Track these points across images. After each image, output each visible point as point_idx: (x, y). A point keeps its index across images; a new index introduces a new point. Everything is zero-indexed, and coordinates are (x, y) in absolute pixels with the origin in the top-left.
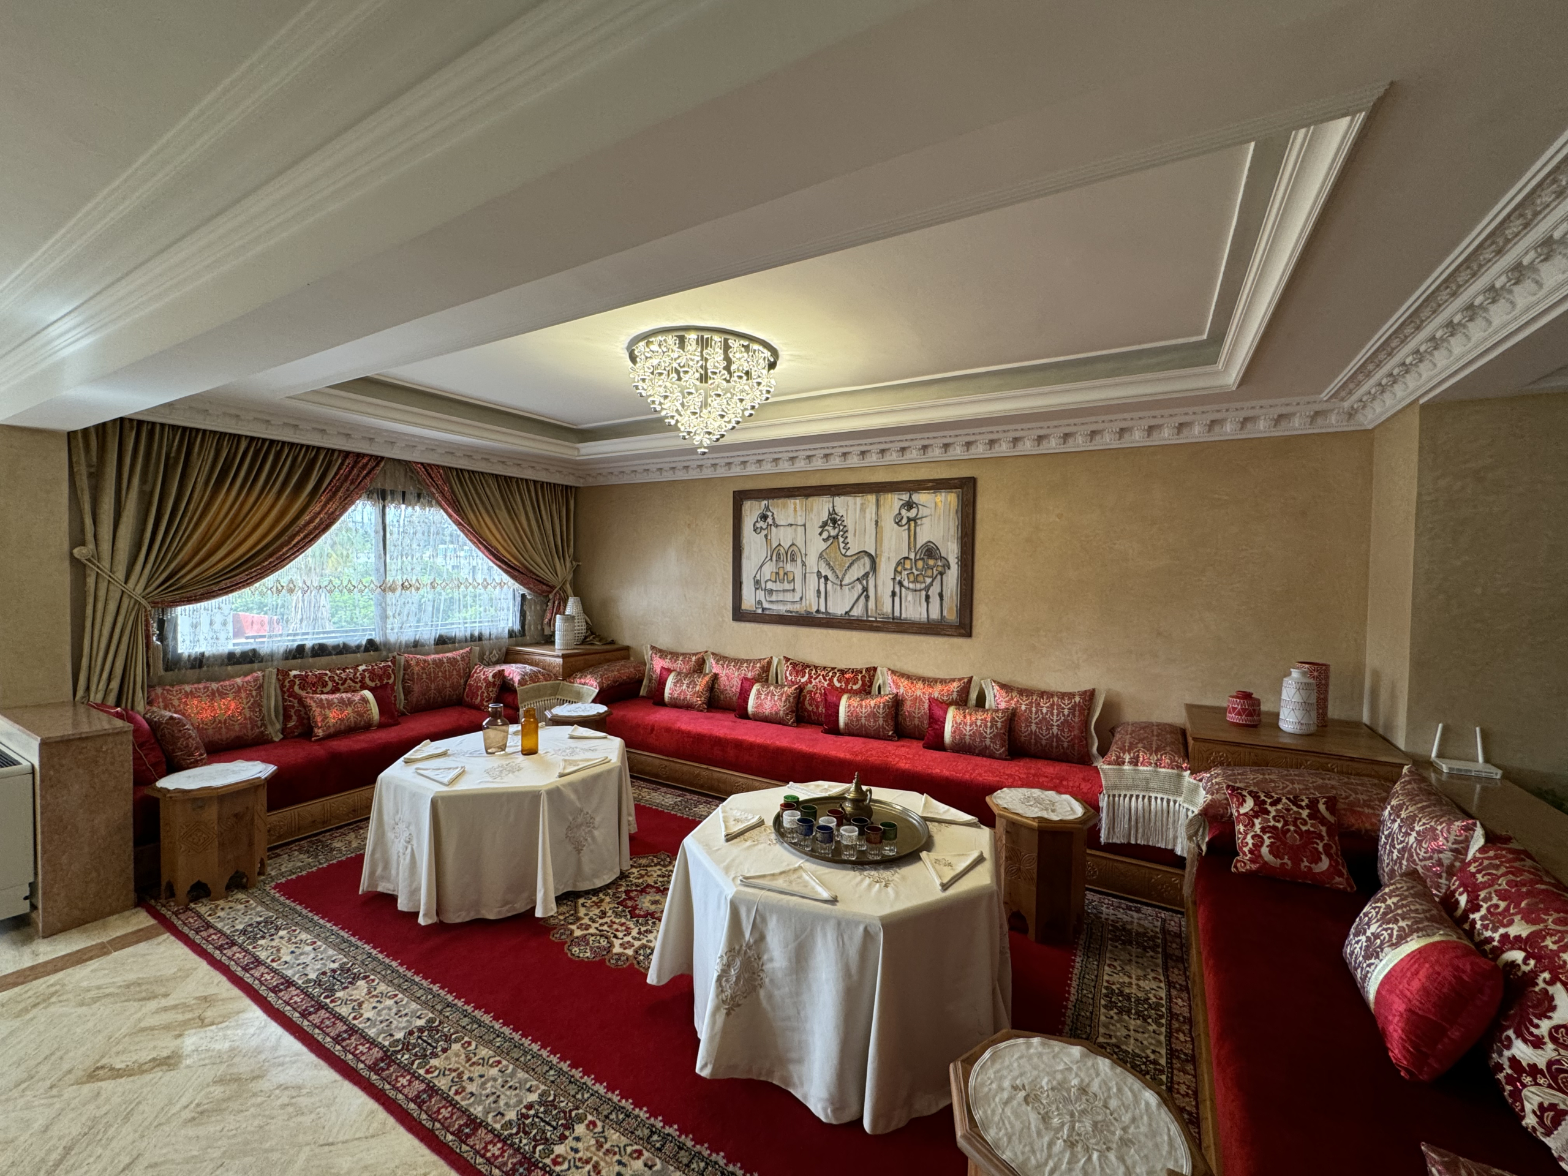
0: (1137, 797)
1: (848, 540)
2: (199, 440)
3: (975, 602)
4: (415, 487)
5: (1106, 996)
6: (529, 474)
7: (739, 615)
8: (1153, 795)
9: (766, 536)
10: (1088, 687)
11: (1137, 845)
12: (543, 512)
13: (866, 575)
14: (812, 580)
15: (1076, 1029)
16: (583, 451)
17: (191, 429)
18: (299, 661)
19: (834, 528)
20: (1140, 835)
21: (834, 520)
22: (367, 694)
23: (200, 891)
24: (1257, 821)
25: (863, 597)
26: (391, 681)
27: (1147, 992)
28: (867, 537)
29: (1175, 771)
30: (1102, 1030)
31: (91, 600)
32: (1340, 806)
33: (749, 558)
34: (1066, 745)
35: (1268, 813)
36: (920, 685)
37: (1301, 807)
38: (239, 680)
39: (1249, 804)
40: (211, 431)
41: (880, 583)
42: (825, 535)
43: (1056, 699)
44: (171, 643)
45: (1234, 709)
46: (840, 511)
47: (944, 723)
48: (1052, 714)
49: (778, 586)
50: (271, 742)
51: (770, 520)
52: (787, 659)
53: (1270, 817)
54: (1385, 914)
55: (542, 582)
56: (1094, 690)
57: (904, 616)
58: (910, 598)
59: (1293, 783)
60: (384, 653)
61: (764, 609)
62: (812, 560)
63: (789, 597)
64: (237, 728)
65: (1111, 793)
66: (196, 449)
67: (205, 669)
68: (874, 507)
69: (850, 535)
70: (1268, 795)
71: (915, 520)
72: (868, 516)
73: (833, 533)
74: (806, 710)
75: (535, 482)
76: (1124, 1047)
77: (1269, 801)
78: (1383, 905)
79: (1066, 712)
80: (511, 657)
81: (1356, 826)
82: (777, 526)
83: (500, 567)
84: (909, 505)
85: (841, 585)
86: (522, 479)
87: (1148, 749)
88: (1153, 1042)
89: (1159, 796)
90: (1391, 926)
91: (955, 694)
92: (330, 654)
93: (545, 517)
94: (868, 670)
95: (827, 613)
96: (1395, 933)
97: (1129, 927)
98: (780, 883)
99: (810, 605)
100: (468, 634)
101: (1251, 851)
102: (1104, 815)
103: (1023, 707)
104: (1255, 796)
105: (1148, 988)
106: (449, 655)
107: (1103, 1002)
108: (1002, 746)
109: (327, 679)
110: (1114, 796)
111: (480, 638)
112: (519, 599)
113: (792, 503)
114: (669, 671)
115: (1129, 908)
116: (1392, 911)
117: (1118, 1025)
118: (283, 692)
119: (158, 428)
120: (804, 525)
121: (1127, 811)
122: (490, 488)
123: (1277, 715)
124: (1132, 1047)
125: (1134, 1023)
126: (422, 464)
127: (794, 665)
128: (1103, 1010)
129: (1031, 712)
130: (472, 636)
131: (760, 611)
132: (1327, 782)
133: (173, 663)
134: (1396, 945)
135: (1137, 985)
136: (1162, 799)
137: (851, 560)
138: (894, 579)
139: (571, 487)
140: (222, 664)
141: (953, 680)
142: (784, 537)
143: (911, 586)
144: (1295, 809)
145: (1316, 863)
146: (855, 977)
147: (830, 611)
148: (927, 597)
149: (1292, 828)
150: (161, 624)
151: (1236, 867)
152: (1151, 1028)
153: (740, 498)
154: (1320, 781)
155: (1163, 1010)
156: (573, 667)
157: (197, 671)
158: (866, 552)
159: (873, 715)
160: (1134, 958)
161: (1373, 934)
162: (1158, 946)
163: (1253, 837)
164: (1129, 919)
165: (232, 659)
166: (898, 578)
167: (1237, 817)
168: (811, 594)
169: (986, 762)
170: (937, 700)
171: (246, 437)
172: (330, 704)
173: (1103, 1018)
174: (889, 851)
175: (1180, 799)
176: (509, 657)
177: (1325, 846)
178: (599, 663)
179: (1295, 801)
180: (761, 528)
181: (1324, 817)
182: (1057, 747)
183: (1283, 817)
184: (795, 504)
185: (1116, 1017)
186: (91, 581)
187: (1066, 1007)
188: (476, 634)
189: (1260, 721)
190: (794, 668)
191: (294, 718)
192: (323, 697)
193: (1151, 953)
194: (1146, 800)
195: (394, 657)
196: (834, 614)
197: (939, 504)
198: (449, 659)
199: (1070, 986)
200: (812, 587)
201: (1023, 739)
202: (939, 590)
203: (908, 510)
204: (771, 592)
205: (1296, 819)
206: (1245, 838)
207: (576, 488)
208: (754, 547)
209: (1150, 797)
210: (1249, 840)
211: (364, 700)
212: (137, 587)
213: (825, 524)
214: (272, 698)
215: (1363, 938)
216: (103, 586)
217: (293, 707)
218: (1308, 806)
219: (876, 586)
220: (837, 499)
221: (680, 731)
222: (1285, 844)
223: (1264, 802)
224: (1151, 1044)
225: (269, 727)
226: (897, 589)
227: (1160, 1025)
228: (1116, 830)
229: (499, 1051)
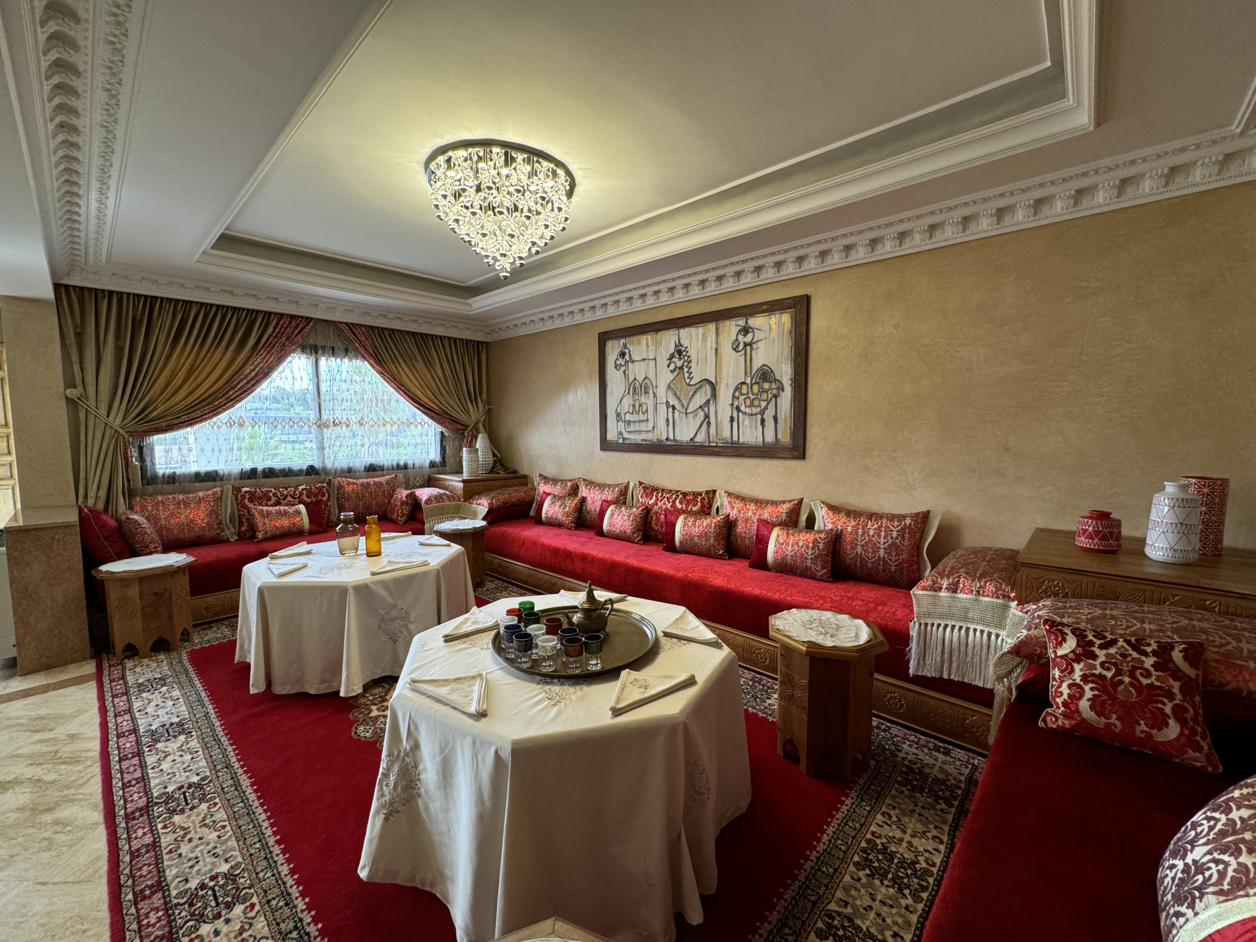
0: (953, 627)
1: (692, 370)
2: (158, 306)
3: (809, 423)
4: (342, 343)
5: (864, 851)
6: (440, 331)
7: (606, 445)
8: (972, 627)
9: (624, 372)
10: (923, 508)
11: (953, 680)
12: (457, 363)
13: (708, 402)
14: (662, 409)
15: (808, 887)
16: (475, 306)
17: (152, 297)
18: (254, 480)
19: (680, 359)
20: (954, 670)
21: (680, 351)
22: (302, 508)
23: (132, 651)
24: (1078, 667)
25: (705, 424)
26: (324, 499)
27: (917, 853)
28: (708, 365)
29: (1000, 601)
30: (839, 894)
31: (83, 429)
32: (1211, 654)
33: (612, 393)
34: (893, 569)
35: (1094, 657)
36: (752, 507)
37: (1145, 654)
38: (201, 494)
39: (1070, 644)
40: (167, 299)
41: (720, 409)
42: (672, 367)
43: (884, 521)
44: (149, 464)
45: (1085, 531)
46: (685, 342)
47: (767, 543)
48: (879, 536)
49: (634, 418)
50: (228, 541)
51: (627, 357)
52: (641, 483)
53: (1097, 663)
54: (1223, 834)
55: (454, 421)
56: (928, 512)
57: (741, 440)
58: (747, 422)
59: (1143, 622)
60: (323, 477)
61: (624, 439)
62: (662, 391)
63: (643, 426)
64: (196, 530)
65: (923, 621)
66: (156, 313)
67: (177, 484)
68: (714, 335)
69: (693, 365)
70: (1098, 635)
71: (750, 344)
72: (709, 345)
73: (679, 364)
74: (653, 529)
75: (449, 338)
76: (858, 922)
77: (1098, 642)
78: (1223, 818)
79: (895, 534)
80: (431, 483)
81: (1234, 684)
82: (633, 362)
83: (418, 408)
84: (746, 330)
85: (686, 413)
86: (436, 336)
87: (972, 575)
88: (900, 921)
89: (979, 628)
90: (1226, 857)
91: (784, 515)
92: (278, 476)
93: (458, 368)
94: (707, 492)
95: (675, 440)
96: (1230, 873)
97: (927, 771)
98: (442, 691)
99: (661, 433)
100: (395, 464)
101: (1065, 704)
102: (914, 645)
103: (849, 529)
104: (1080, 635)
105: (921, 849)
106: (377, 480)
107: (856, 858)
108: (824, 567)
109: (271, 494)
110: (926, 625)
111: (406, 467)
112: (439, 436)
113: (645, 339)
114: (548, 494)
115: (937, 749)
116: (1235, 833)
117: (863, 891)
118: (238, 504)
119: (125, 296)
120: (655, 359)
121: (940, 641)
122: (407, 343)
123: (1143, 541)
124: (868, 923)
125: (884, 891)
126: (346, 324)
127: (645, 488)
128: (852, 868)
129: (857, 533)
130: (398, 465)
131: (621, 441)
132: (1196, 623)
133: (150, 479)
134: (1227, 895)
135: (910, 843)
136: (982, 632)
137: (694, 388)
138: (732, 404)
139: (482, 342)
140: (191, 481)
141: (784, 502)
142: (638, 371)
143: (748, 410)
144: (1135, 655)
145: (1160, 729)
146: (488, 804)
147: (678, 438)
148: (763, 421)
149: (1127, 680)
150: (141, 449)
151: (1044, 721)
152: (903, 902)
153: (604, 338)
154: (1184, 622)
155: (931, 880)
156: (472, 490)
157: (172, 486)
158: (707, 380)
159: (705, 535)
160: (918, 810)
161: (1195, 862)
162: (955, 798)
163: (1070, 686)
164: (932, 761)
165: (198, 477)
166: (736, 404)
167: (1054, 660)
168: (662, 423)
169: (804, 583)
170: (766, 521)
171: (197, 303)
172: (269, 514)
173: (847, 878)
174: (595, 665)
175: (1003, 633)
176: (430, 482)
177: (1175, 708)
178: (492, 490)
179: (1138, 645)
180: (621, 365)
181: (1178, 669)
182: (884, 571)
183: (1115, 664)
184: (647, 340)
185: (864, 880)
186: (82, 415)
187: (807, 858)
188: (402, 463)
189: (1120, 546)
190: (644, 491)
191: (246, 524)
192: (265, 508)
193: (944, 806)
194: (963, 631)
195: (330, 480)
196: (681, 442)
197: (774, 326)
198: (375, 483)
199: (823, 831)
200: (662, 417)
201: (848, 561)
202: (773, 413)
203: (745, 335)
204: (629, 422)
205: (1135, 668)
206: (1060, 686)
207: (488, 343)
208: (615, 380)
209: (968, 629)
210: (1065, 690)
211: (298, 513)
212: (116, 420)
213: (672, 356)
214: (228, 508)
215: (1180, 864)
216: (91, 418)
217: (244, 515)
218: (1154, 653)
219: (716, 413)
220: (682, 331)
221: (543, 546)
222: (1113, 698)
223: (1092, 644)
224: (895, 923)
225: (227, 531)
226: (735, 415)
227: (917, 899)
228: (928, 662)
229: (234, 817)
